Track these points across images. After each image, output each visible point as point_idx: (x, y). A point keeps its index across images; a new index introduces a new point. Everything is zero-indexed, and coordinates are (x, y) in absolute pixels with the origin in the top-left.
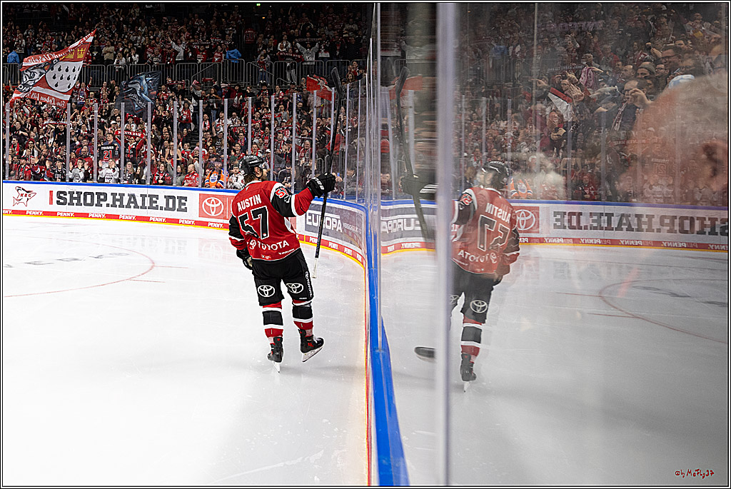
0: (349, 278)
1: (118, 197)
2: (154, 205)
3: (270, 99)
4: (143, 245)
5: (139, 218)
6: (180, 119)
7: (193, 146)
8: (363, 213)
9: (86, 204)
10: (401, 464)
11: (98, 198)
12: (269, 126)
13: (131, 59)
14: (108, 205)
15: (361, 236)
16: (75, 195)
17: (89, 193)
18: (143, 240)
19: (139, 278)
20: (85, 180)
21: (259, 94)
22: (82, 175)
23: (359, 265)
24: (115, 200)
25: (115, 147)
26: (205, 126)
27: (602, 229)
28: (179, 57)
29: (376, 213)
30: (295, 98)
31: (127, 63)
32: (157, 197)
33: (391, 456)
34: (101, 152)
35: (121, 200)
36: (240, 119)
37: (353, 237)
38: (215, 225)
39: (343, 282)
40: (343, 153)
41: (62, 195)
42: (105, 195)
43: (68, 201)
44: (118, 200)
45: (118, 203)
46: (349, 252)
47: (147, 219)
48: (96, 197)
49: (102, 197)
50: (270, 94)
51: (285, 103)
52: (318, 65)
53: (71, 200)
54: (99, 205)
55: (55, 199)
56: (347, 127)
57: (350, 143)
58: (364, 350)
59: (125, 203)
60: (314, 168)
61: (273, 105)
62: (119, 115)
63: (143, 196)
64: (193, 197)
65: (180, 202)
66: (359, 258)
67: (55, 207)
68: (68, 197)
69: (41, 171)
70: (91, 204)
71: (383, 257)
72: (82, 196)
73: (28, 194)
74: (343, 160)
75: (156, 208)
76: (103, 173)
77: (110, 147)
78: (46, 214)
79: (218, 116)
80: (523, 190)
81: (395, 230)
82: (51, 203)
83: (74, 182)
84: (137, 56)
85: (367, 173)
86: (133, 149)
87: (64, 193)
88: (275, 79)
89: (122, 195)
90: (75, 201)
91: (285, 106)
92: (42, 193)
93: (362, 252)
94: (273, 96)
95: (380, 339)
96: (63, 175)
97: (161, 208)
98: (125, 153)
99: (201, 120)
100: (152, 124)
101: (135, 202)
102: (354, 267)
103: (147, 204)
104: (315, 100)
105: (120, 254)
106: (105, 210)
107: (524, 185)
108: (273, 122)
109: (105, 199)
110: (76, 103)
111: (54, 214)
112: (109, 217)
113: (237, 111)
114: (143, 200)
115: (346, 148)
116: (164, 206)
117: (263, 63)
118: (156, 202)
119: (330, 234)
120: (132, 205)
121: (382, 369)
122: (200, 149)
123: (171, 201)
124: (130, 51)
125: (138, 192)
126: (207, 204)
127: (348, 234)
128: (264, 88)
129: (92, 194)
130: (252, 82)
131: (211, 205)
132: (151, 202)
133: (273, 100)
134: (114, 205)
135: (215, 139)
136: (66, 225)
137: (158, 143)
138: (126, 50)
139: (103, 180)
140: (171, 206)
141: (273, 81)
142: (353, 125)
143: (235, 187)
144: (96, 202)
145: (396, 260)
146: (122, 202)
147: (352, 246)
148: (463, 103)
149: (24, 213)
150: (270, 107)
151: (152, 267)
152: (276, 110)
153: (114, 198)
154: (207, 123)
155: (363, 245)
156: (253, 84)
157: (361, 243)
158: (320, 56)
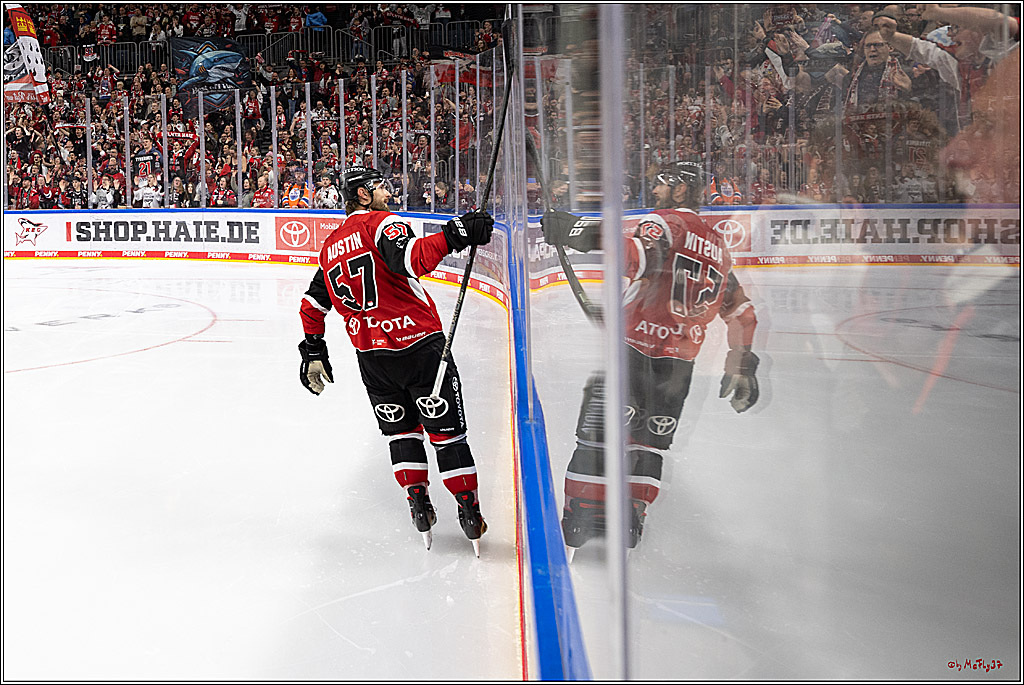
0: (487, 324)
1: (162, 227)
2: (213, 236)
3: (369, 79)
4: (199, 292)
5: (192, 255)
6: (245, 113)
7: (263, 152)
8: (504, 235)
9: (118, 239)
10: (563, 573)
11: (135, 229)
12: (370, 119)
13: (173, 32)
14: (148, 239)
15: (501, 265)
16: (102, 227)
17: (122, 223)
18: (199, 284)
19: (197, 337)
20: (114, 205)
21: (354, 74)
22: (110, 198)
23: (500, 306)
24: (158, 231)
25: (154, 156)
26: (279, 121)
27: (838, 241)
28: (240, 27)
29: (521, 233)
30: (404, 77)
31: (168, 38)
32: (216, 224)
33: (550, 563)
34: (135, 164)
35: (166, 231)
36: (329, 110)
37: (490, 268)
38: (299, 259)
39: (479, 329)
40: (474, 151)
41: (83, 227)
42: (144, 224)
43: (93, 235)
44: (162, 231)
45: (162, 235)
46: (486, 288)
47: (203, 256)
48: (131, 227)
49: (140, 228)
50: (370, 73)
51: (391, 85)
52: (436, 29)
53: (97, 234)
54: (136, 239)
55: (74, 233)
56: (478, 116)
57: (482, 136)
58: (510, 421)
59: (172, 234)
60: (434, 174)
61: (375, 89)
62: (159, 112)
63: (197, 224)
64: (267, 221)
65: (249, 229)
66: (501, 296)
67: (75, 245)
68: (92, 229)
69: (54, 196)
70: (125, 239)
71: (532, 293)
72: (112, 227)
73: (36, 228)
74: (474, 160)
75: (216, 239)
76: (139, 194)
77: (148, 158)
78: (62, 254)
79: (298, 108)
80: (727, 193)
81: (547, 256)
82: (69, 239)
83: (99, 208)
84: (181, 27)
85: (509, 178)
86: (179, 158)
87: (87, 225)
88: (376, 51)
89: (167, 224)
90: (102, 235)
91: (391, 90)
92: (55, 226)
93: (505, 287)
94: (373, 76)
95: (530, 405)
96: (83, 199)
97: (223, 240)
98: (169, 165)
99: (274, 114)
100: (205, 123)
101: (186, 232)
102: (493, 309)
103: (203, 235)
104: (432, 79)
105: (167, 306)
106: (144, 245)
107: (729, 186)
108: (374, 112)
109: (144, 231)
110: (97, 98)
111: (74, 254)
112: (150, 254)
113: (325, 99)
114: (198, 230)
115: (478, 144)
116: (227, 236)
117: (358, 31)
118: (215, 231)
119: (459, 264)
120: (182, 237)
121: (535, 445)
122: (274, 155)
123: (236, 228)
124: (170, 20)
125: (189, 218)
126: (287, 230)
127: (483, 264)
128: (362, 65)
129: (125, 224)
130: (343, 57)
131: (292, 232)
132: (209, 231)
133: (373, 82)
134: (157, 238)
135: (294, 140)
136: (91, 269)
137: (215, 150)
138: (165, 20)
139: (139, 204)
140: (236, 235)
141: (373, 56)
142: (486, 111)
143: (324, 206)
144: (131, 235)
145: (550, 297)
146: (167, 234)
147: (490, 281)
148: (642, 74)
149: (31, 254)
150: (370, 92)
151: (214, 321)
152: (379, 95)
153: (157, 228)
154: (283, 118)
155: (506, 278)
156: (345, 61)
157: (501, 275)
158: (437, 16)
